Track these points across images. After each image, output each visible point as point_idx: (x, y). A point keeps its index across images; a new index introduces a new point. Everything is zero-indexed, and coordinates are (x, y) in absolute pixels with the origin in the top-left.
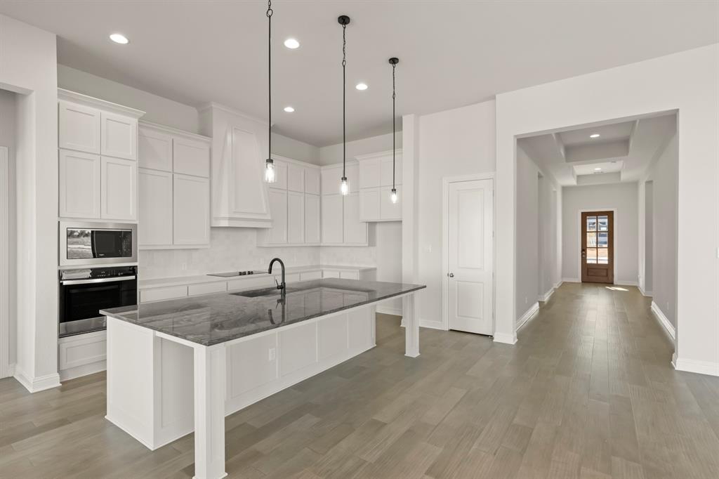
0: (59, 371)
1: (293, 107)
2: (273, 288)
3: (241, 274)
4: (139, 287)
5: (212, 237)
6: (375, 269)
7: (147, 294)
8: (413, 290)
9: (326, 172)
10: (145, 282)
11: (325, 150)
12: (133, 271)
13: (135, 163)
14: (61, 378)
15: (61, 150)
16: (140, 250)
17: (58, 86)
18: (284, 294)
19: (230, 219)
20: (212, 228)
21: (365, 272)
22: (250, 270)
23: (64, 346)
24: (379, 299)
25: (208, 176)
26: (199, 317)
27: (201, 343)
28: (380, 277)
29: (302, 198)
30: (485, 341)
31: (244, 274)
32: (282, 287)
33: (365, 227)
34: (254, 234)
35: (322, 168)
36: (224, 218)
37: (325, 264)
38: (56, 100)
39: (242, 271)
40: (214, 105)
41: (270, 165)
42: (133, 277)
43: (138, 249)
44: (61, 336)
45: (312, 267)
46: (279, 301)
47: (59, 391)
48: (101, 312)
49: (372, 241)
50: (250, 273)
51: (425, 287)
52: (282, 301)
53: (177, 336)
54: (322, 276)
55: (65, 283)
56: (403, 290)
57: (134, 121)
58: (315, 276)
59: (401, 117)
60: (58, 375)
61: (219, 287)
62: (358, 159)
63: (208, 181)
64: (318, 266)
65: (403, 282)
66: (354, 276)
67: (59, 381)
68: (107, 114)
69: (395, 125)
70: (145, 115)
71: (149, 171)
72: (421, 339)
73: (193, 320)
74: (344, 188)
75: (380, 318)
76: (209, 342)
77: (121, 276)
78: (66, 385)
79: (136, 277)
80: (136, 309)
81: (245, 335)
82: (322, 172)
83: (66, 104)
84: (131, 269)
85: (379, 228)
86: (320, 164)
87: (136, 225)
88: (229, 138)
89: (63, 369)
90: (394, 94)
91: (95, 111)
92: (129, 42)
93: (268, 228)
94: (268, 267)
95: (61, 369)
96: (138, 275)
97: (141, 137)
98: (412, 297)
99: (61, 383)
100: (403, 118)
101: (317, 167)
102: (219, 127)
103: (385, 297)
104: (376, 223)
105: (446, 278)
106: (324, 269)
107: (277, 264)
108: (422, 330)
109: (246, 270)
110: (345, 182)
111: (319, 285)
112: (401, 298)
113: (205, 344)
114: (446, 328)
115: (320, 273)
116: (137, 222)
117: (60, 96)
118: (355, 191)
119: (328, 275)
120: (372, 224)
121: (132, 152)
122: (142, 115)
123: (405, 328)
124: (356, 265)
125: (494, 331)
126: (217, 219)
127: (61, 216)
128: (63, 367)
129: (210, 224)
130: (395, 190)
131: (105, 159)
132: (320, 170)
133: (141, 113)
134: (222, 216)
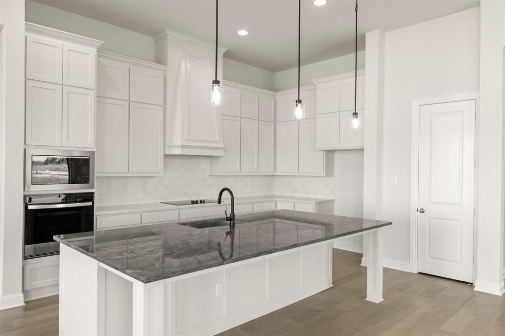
0: (24, 291)
1: (247, 31)
2: (222, 219)
3: (193, 202)
4: (96, 213)
5: (165, 165)
6: (333, 201)
7: (103, 221)
8: (377, 227)
9: (281, 97)
10: (101, 209)
11: (280, 75)
12: (90, 197)
13: (93, 91)
14: (25, 297)
15: (28, 81)
16: (97, 177)
17: (26, 21)
18: (233, 226)
19: (183, 147)
20: (166, 156)
21: (321, 203)
22: (202, 199)
23: (28, 268)
24: (337, 236)
25: (162, 104)
26: (144, 248)
27: (138, 279)
28: (338, 211)
29: (256, 125)
30: (464, 289)
31: (196, 202)
32: (231, 219)
33: (322, 155)
34: (207, 162)
35: (277, 93)
36: (177, 146)
37: (279, 194)
38: (23, 33)
39: (194, 199)
40: (169, 32)
41: (216, 87)
42: (90, 204)
43: (95, 176)
44: (26, 258)
45: (265, 197)
46: (228, 233)
47: (22, 311)
48: (55, 237)
49: (329, 171)
50: (202, 202)
51: (391, 223)
52: (231, 233)
53: (117, 269)
54: (276, 207)
55: (30, 207)
56: (365, 227)
57: (94, 51)
58: (268, 207)
59: (365, 34)
60: (22, 295)
61: (172, 215)
62: (314, 82)
63: (162, 109)
64: (272, 196)
65: (364, 218)
66: (309, 208)
67: (23, 300)
68: (68, 45)
69: (357, 43)
70: (103, 44)
71: (108, 101)
72: (385, 282)
73: (136, 251)
74: (299, 112)
75: (338, 254)
76: (146, 279)
77: (80, 202)
78: (28, 305)
79: (93, 203)
80: (93, 235)
81: (186, 273)
82: (277, 98)
83: (32, 36)
84: (89, 195)
85: (337, 157)
86: (275, 90)
87: (93, 153)
88: (183, 66)
89: (27, 289)
90: (357, 6)
91: (58, 42)
93: (221, 157)
94: (217, 197)
95: (25, 289)
96: (95, 201)
97: (99, 66)
98: (375, 234)
99: (24, 302)
100: (367, 34)
101: (271, 92)
102: (174, 55)
103: (344, 235)
104: (334, 151)
105: (414, 215)
106: (277, 199)
107: (226, 194)
108: (386, 270)
109: (199, 199)
110: (299, 105)
111: (272, 216)
112: (362, 235)
113: (143, 281)
114: (415, 270)
115: (274, 203)
116: (95, 151)
117: (27, 29)
118: (311, 117)
119: (283, 206)
120: (330, 153)
121: (90, 80)
122: (100, 45)
123: (366, 268)
124: (311, 196)
125: (475, 278)
126: (171, 147)
127: (26, 144)
128: (27, 288)
129: (164, 152)
130: (357, 114)
131: (66, 89)
132: (275, 96)
133: (100, 43)
134: (175, 144)
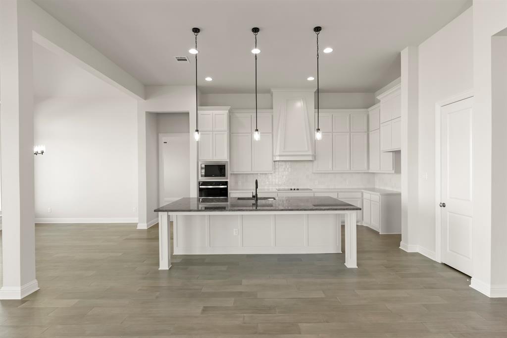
1: (313, 77)
4: (229, 191)
5: (274, 166)
7: (233, 194)
12: (226, 183)
13: (227, 132)
19: (280, 156)
20: (274, 161)
21: (388, 196)
25: (271, 132)
29: (348, 136)
31: (294, 189)
32: (255, 197)
33: (391, 156)
35: (369, 110)
36: (277, 156)
37: (378, 187)
40: (273, 90)
42: (226, 186)
43: (228, 173)
50: (297, 189)
55: (202, 187)
57: (227, 112)
62: (379, 98)
63: (271, 135)
68: (215, 112)
71: (240, 134)
77: (221, 185)
83: (201, 112)
87: (228, 161)
91: (211, 112)
92: (213, 79)
96: (228, 185)
100: (401, 52)
101: (363, 110)
106: (363, 191)
115: (360, 193)
121: (225, 127)
122: (229, 109)
126: (275, 156)
129: (273, 159)
130: (319, 130)
131: (214, 133)
132: (368, 112)
133: (229, 107)
134: (277, 154)
